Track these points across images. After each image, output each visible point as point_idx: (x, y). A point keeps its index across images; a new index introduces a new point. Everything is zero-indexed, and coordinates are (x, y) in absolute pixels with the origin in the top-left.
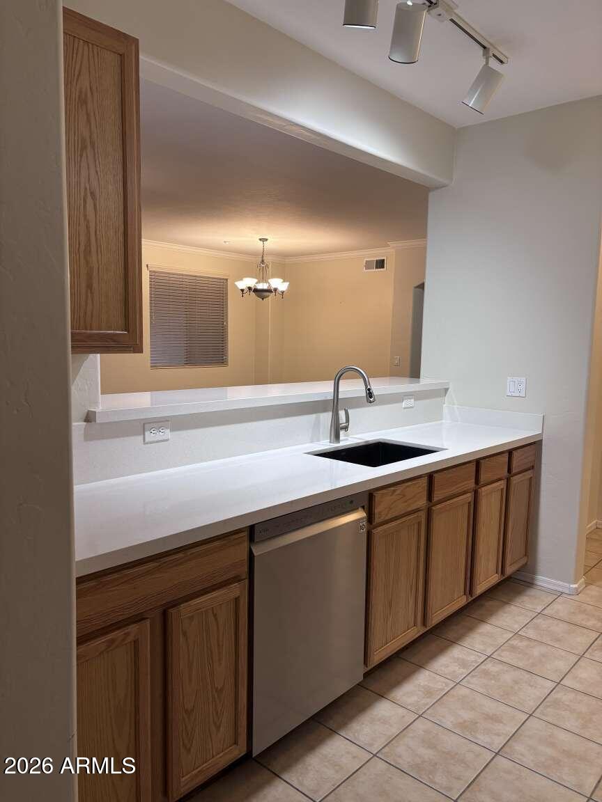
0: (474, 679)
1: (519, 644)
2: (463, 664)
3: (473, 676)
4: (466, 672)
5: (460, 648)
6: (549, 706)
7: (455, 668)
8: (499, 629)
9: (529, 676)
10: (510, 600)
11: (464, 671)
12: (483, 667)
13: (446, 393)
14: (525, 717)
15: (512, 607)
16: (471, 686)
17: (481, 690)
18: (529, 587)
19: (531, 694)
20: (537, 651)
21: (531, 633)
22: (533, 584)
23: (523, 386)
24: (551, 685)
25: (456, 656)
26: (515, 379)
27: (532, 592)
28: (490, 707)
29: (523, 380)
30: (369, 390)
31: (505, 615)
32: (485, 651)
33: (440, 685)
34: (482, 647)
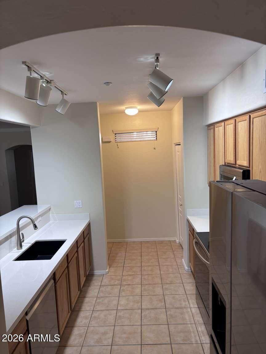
0: (93, 322)
1: (100, 301)
2: (86, 318)
3: (92, 321)
4: (88, 320)
5: (82, 312)
6: (118, 320)
7: (84, 321)
8: (91, 298)
9: (107, 312)
10: (90, 284)
11: (87, 321)
12: (93, 316)
13: (50, 210)
14: (113, 328)
15: (91, 287)
16: (93, 325)
17: (97, 325)
18: (93, 276)
19: (111, 318)
20: (106, 301)
21: (101, 294)
22: (93, 274)
23: (81, 204)
24: (115, 311)
25: (83, 316)
26: (78, 201)
27: (95, 278)
28: (102, 330)
29: (81, 201)
30: (35, 224)
31: (90, 291)
32: (91, 309)
33: (82, 330)
34: (89, 308)
